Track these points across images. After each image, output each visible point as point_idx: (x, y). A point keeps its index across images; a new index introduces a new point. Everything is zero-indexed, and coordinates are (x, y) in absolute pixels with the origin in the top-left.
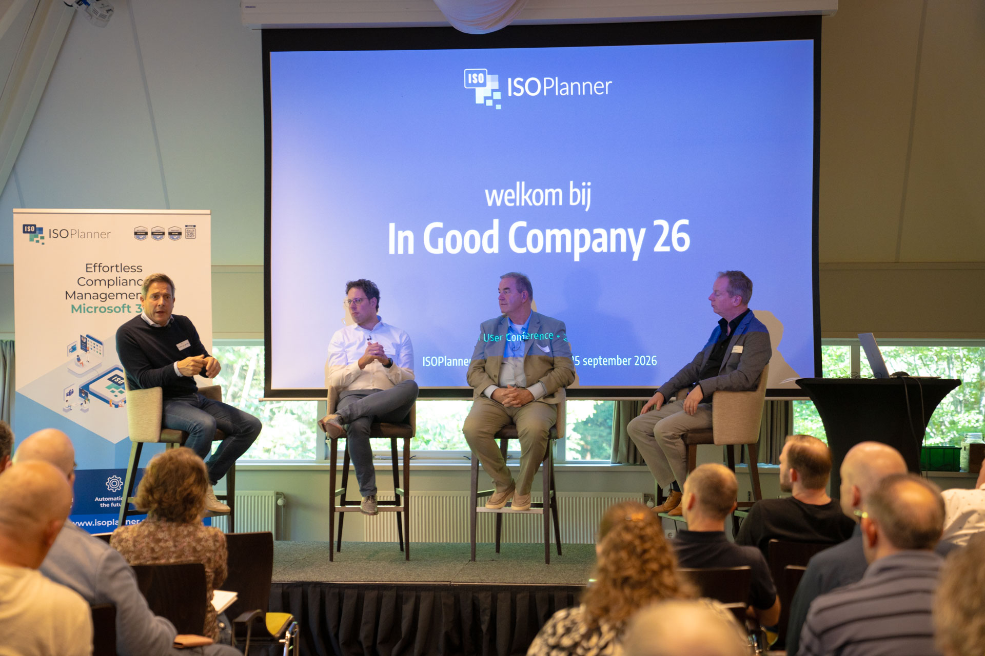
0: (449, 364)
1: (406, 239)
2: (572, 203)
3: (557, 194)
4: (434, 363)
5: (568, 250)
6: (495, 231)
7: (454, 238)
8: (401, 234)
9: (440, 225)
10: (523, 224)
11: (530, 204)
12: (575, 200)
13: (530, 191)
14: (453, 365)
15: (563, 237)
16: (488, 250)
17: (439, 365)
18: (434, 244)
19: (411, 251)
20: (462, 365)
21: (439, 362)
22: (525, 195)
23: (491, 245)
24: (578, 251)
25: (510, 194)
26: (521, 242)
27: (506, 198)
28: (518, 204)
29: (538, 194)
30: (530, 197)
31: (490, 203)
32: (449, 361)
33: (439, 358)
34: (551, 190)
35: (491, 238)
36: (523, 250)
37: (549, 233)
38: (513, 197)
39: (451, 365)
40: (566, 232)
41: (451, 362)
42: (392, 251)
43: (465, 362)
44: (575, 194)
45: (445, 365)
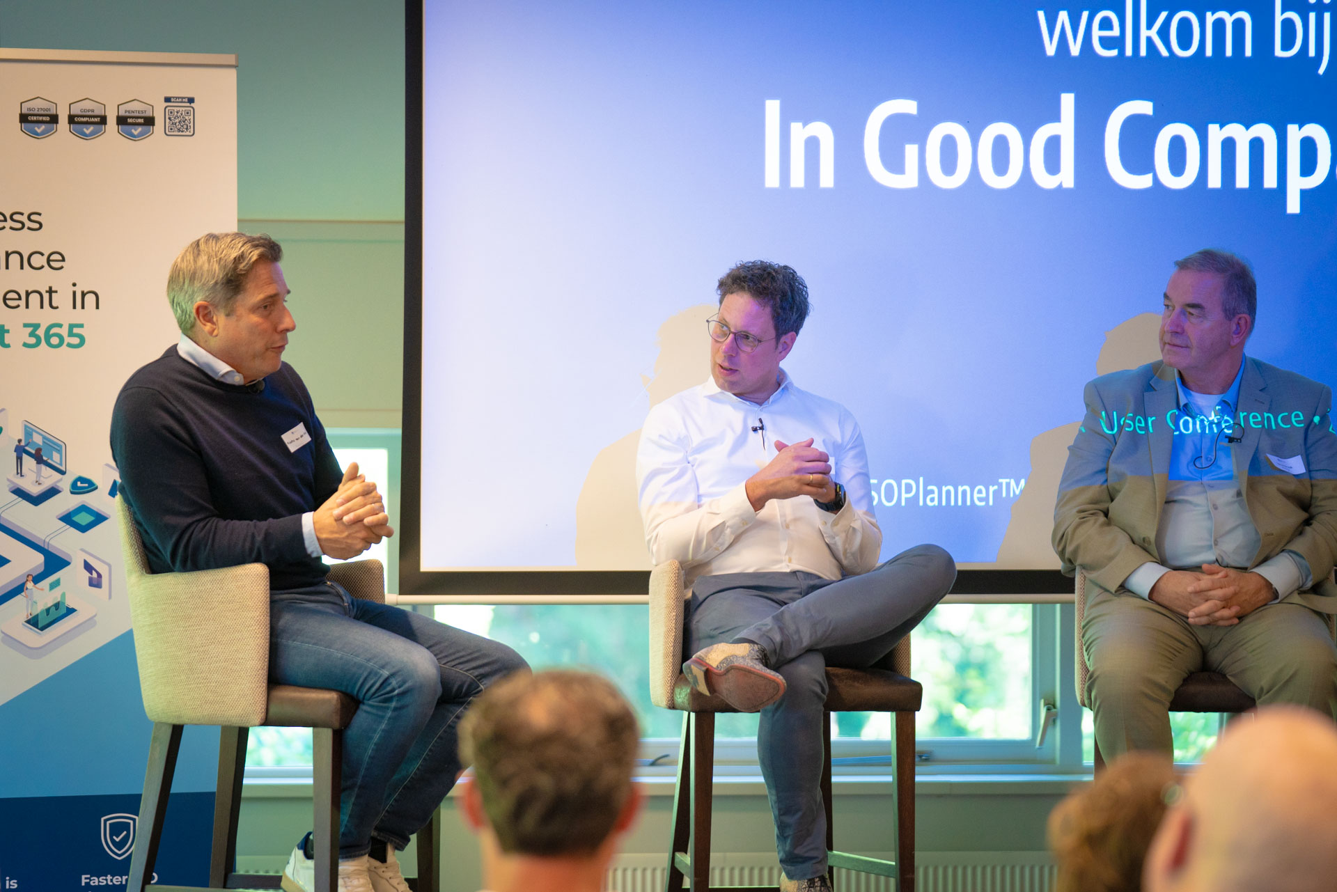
0: (932, 500)
1: (812, 145)
2: (1279, 53)
3: (1239, 24)
4: (889, 499)
5: (1270, 181)
6: (1065, 127)
7: (949, 145)
8: (799, 132)
9: (908, 106)
10: (1144, 107)
11: (1165, 53)
12: (1287, 45)
13: (1163, 15)
14: (944, 503)
15: (1257, 146)
16: (1045, 181)
17: (903, 504)
18: (894, 162)
19: (827, 179)
20: (968, 503)
21: (904, 496)
22: (1149, 27)
23: (1053, 164)
24: (1297, 184)
25: (1106, 24)
26: (1138, 158)
27: (1096, 33)
28: (1129, 52)
29: (1185, 25)
30: (1164, 33)
31: (1051, 50)
32: (932, 492)
33: (904, 482)
34: (1223, 14)
35: (1053, 145)
36: (1144, 182)
37: (1216, 134)
38: (1116, 32)
39: (936, 503)
40: (1265, 131)
41: (936, 495)
42: (772, 179)
43: (976, 495)
44: (1288, 25)
45: (921, 503)
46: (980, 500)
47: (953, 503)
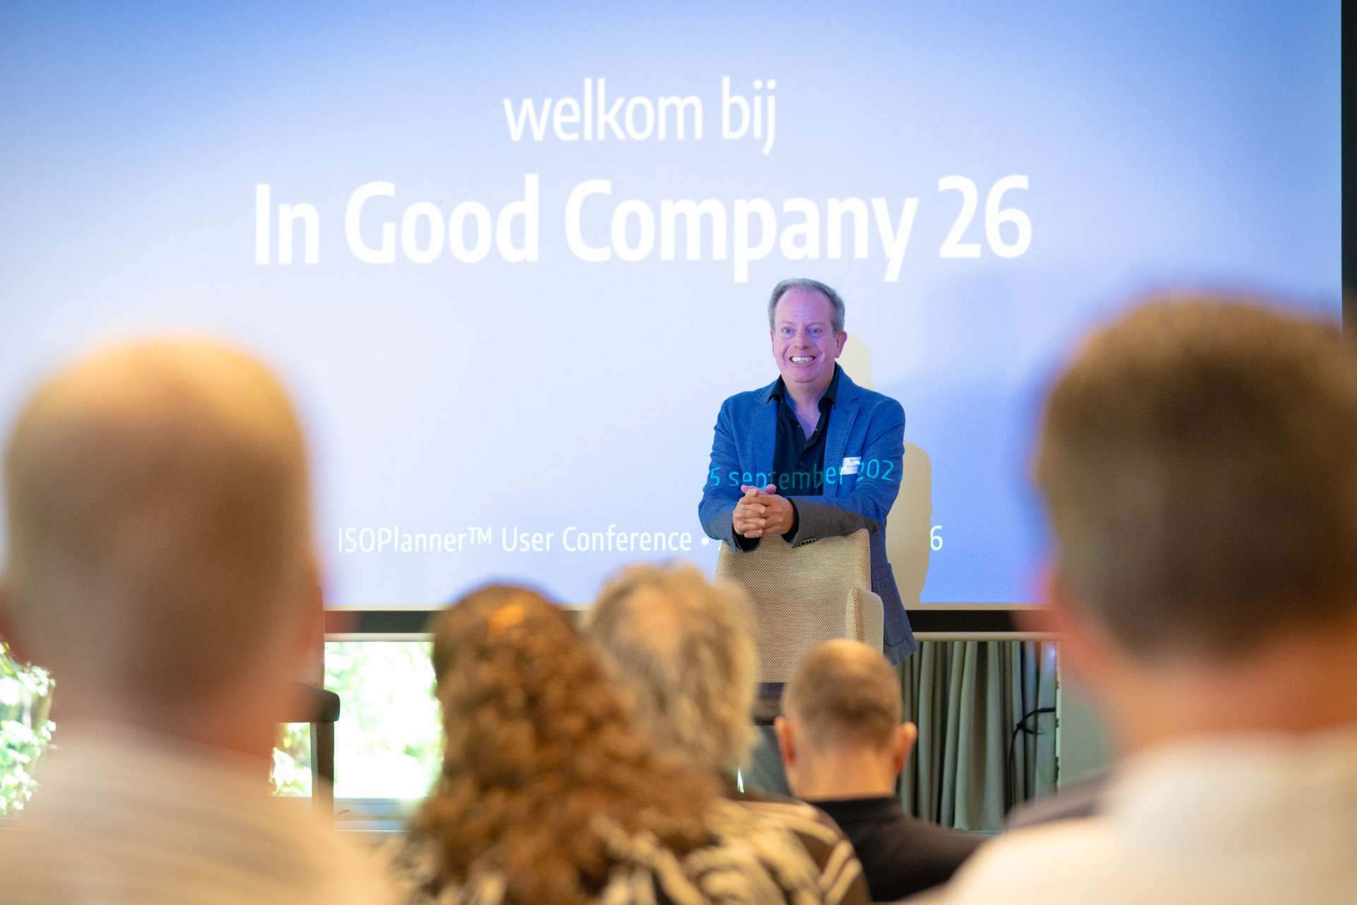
0: (406, 547)
1: (299, 224)
2: (727, 134)
3: (690, 109)
4: (367, 545)
5: (719, 253)
6: (529, 205)
7: (423, 222)
8: (287, 213)
9: (385, 188)
10: (602, 186)
11: (621, 136)
12: (735, 126)
13: (620, 102)
14: (417, 549)
15: (706, 221)
16: (511, 254)
17: (380, 549)
18: (372, 239)
19: (312, 255)
20: (440, 549)
21: (381, 543)
22: (607, 110)
23: (518, 238)
24: (744, 256)
25: (567, 110)
26: (596, 231)
27: (558, 119)
28: (588, 136)
29: (640, 110)
30: (620, 117)
31: (516, 134)
32: (406, 539)
33: (381, 530)
34: (674, 100)
35: (518, 224)
36: (602, 255)
37: (669, 209)
38: (576, 118)
39: (410, 549)
40: (714, 207)
41: (409, 543)
42: (262, 257)
43: (446, 542)
44: (735, 109)
45: (396, 550)
46: (450, 546)
47: (425, 550)
